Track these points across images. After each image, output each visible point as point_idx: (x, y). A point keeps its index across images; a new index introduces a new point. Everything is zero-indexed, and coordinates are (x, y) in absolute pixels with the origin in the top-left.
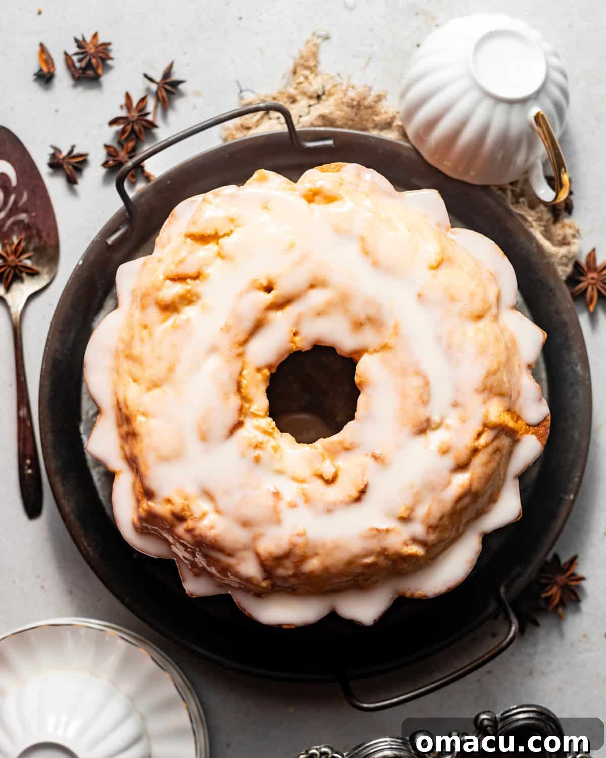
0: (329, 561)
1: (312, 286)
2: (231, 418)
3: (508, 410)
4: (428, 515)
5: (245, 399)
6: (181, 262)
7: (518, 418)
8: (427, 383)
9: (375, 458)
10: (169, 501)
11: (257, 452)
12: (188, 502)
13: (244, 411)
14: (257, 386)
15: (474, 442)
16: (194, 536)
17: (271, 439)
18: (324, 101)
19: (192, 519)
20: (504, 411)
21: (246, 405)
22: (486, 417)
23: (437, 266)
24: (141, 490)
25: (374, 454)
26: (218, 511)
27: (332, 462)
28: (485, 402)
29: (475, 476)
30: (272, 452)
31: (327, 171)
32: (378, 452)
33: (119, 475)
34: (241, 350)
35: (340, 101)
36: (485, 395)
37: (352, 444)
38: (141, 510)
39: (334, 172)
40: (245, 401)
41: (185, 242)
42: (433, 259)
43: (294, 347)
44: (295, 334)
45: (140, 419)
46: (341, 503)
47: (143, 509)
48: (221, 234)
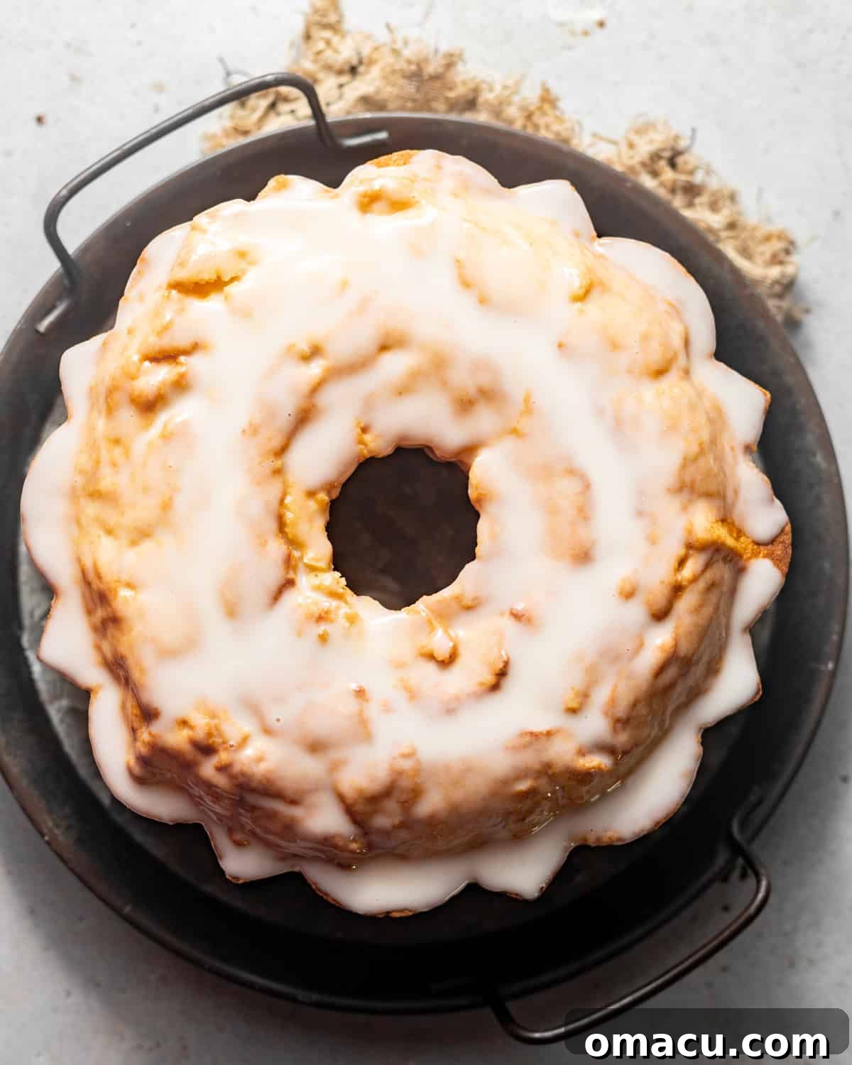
0: (458, 795)
1: (384, 348)
2: (273, 575)
3: (724, 520)
4: (613, 701)
5: (294, 543)
6: (166, 328)
7: (739, 533)
8: (587, 486)
9: (517, 616)
10: (184, 723)
11: (322, 628)
12: (216, 721)
13: (293, 563)
14: (311, 521)
15: (675, 575)
16: (232, 777)
17: (343, 605)
18: (362, 74)
19: (226, 749)
20: (717, 521)
21: (296, 554)
22: (690, 532)
23: (583, 296)
24: (137, 711)
25: (514, 611)
26: (268, 731)
27: (446, 631)
28: (685, 508)
29: (681, 631)
30: (347, 624)
31: (388, 165)
32: (519, 607)
33: (97, 693)
34: (278, 463)
35: (388, 69)
36: (685, 495)
37: (475, 599)
38: (139, 744)
39: (398, 165)
40: (293, 547)
41: (168, 297)
42: (577, 284)
43: (365, 451)
44: (365, 430)
45: (124, 593)
46: (468, 695)
47: (143, 742)
48: (226, 279)
